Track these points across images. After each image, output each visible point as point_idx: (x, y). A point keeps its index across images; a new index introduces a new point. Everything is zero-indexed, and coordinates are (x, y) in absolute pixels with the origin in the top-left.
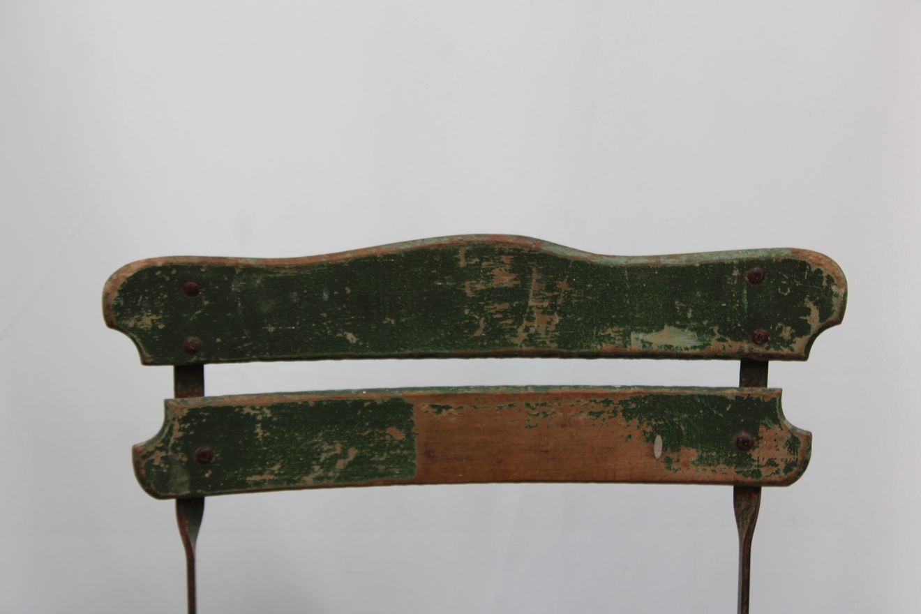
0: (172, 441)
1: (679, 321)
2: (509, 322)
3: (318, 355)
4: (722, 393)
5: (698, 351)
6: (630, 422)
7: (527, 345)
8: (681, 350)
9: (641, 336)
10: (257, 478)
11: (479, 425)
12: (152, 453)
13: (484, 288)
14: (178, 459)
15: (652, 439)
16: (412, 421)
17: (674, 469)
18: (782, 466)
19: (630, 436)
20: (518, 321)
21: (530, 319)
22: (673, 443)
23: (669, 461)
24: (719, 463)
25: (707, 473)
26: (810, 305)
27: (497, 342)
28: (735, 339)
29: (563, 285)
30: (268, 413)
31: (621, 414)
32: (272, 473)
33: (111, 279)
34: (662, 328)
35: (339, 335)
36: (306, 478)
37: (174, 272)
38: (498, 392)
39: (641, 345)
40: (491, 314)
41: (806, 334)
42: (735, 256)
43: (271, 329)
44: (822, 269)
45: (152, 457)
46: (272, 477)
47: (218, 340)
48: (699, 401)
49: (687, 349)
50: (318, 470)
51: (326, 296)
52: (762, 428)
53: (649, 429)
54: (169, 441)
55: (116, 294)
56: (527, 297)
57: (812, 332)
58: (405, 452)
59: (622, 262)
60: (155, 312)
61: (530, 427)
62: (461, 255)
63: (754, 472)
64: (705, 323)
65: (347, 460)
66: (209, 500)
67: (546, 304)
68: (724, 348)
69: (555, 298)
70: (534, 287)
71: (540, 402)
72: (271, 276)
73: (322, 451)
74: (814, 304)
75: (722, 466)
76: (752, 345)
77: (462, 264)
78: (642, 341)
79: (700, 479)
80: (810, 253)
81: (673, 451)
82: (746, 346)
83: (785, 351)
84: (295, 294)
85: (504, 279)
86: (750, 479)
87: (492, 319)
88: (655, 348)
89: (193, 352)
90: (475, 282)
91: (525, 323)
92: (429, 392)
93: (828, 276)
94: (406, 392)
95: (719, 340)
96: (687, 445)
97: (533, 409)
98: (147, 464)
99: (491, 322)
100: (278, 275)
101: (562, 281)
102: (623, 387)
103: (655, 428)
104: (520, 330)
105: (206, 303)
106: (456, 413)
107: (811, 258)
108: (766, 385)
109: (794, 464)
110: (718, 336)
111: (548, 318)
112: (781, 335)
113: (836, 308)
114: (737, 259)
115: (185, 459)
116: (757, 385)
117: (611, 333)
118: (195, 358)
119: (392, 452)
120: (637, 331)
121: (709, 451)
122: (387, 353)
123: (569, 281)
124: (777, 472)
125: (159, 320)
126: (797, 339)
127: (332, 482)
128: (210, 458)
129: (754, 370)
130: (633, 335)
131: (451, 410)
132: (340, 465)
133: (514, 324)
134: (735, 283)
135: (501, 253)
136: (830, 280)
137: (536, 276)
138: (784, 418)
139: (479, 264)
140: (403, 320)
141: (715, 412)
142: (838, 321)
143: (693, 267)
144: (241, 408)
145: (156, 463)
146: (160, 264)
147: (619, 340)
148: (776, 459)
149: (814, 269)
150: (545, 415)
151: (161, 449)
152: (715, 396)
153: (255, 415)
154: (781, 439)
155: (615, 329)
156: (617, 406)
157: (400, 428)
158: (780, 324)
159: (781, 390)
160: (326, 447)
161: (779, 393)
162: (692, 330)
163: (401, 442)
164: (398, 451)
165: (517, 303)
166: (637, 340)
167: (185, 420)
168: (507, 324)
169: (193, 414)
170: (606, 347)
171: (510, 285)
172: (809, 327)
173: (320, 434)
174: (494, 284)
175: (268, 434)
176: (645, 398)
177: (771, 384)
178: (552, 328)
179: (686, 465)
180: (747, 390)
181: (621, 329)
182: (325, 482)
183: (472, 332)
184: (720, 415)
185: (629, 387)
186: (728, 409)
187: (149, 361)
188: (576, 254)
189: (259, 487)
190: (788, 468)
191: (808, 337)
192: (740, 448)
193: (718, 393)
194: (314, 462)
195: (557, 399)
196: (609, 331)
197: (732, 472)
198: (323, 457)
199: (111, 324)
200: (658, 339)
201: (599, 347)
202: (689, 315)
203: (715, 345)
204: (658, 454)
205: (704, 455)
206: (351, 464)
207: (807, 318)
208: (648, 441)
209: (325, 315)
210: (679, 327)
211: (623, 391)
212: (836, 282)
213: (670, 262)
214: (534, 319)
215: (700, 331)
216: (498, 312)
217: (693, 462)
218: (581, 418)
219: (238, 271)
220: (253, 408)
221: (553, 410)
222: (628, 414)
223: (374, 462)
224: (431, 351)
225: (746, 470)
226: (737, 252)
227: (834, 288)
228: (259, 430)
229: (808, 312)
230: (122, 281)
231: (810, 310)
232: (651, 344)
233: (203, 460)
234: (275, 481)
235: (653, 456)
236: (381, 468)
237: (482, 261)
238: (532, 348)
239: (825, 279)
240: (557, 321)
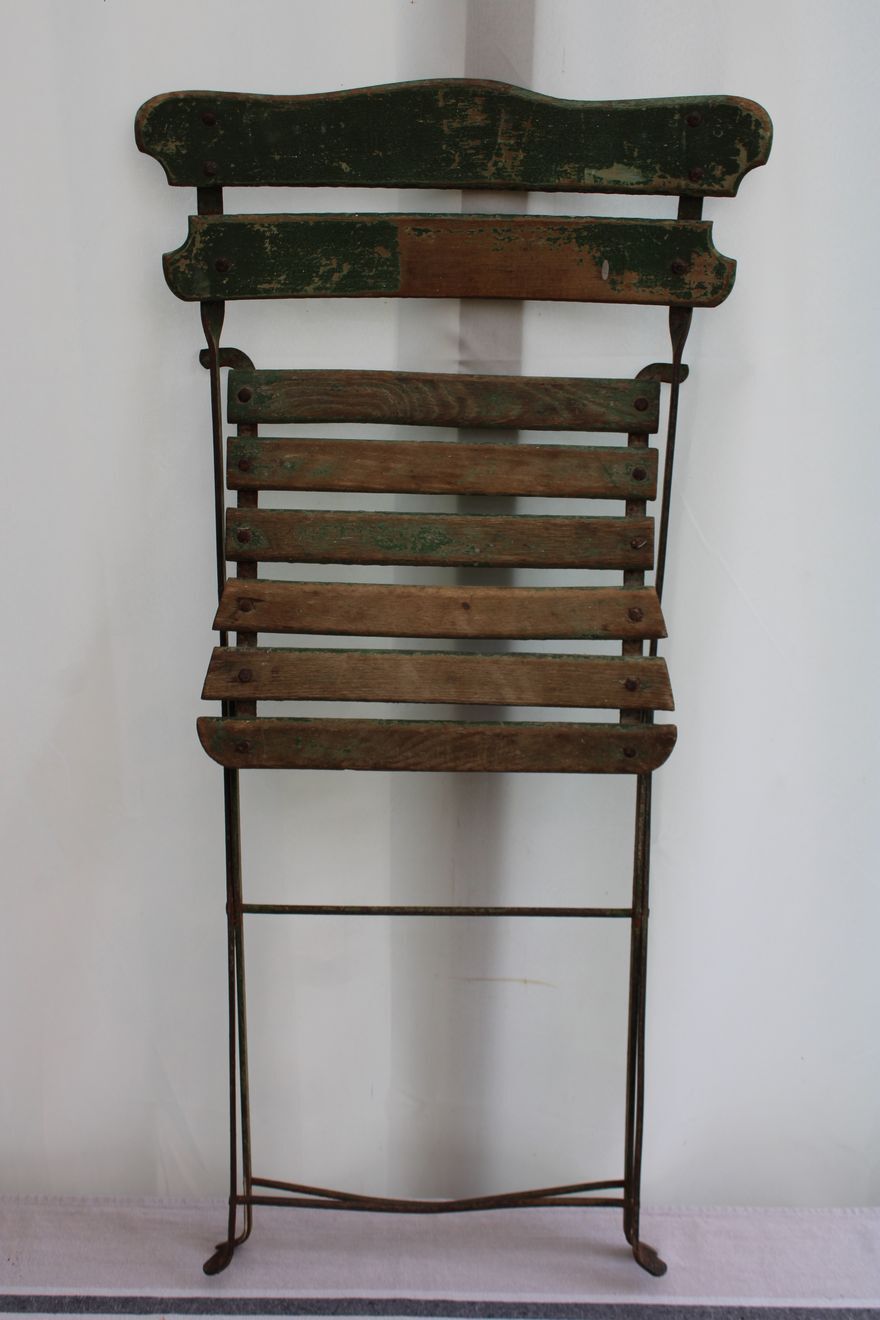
0: (195, 252)
1: (626, 160)
2: (481, 157)
3: (318, 181)
4: (663, 224)
5: (641, 186)
6: (582, 248)
7: (496, 178)
8: (628, 184)
9: (593, 172)
10: (266, 286)
11: (453, 247)
12: (178, 261)
13: (459, 126)
14: (199, 266)
15: (599, 264)
16: (396, 242)
17: (618, 290)
18: (710, 288)
19: (581, 260)
20: (488, 157)
21: (499, 155)
22: (618, 268)
23: (614, 282)
24: (656, 285)
25: (646, 295)
26: (739, 146)
27: (470, 174)
28: (674, 176)
29: (526, 124)
30: (275, 230)
31: (574, 240)
32: (279, 282)
33: (141, 108)
34: (612, 165)
35: (335, 164)
36: (307, 288)
37: (194, 103)
38: (470, 219)
39: (593, 180)
40: (466, 149)
41: (735, 172)
42: (677, 101)
43: (277, 157)
44: (752, 114)
45: (179, 264)
46: (279, 286)
47: (232, 166)
48: (642, 230)
49: (632, 184)
50: (317, 281)
51: (323, 130)
52: (694, 256)
53: (598, 255)
54: (192, 251)
55: (145, 121)
56: (496, 135)
57: (740, 171)
58: (391, 269)
59: (579, 106)
60: (179, 139)
61: (498, 250)
62: (440, 96)
63: (686, 293)
64: (649, 161)
65: (341, 274)
66: (229, 305)
67: (512, 142)
68: (664, 184)
69: (520, 137)
70: (502, 126)
71: (506, 228)
72: (277, 110)
73: (321, 265)
74: (744, 145)
75: (659, 288)
76: (688, 181)
77: (441, 104)
78: (594, 176)
79: (639, 299)
80: (742, 99)
81: (618, 274)
82: (683, 183)
83: (717, 187)
84: (298, 127)
85: (477, 119)
86: (682, 300)
87: (466, 154)
88: (605, 183)
89: (210, 175)
90: (451, 120)
91: (494, 158)
92: (411, 217)
93: (757, 121)
94: (392, 217)
95: (660, 177)
96: (629, 269)
97: (500, 234)
98: (174, 270)
99: (466, 156)
100: (283, 110)
101: (526, 121)
102: (576, 217)
103: (603, 253)
104: (490, 164)
105: (222, 132)
106: (434, 237)
107: (743, 103)
108: (700, 218)
109: (720, 287)
110: (660, 173)
111: (513, 154)
112: (714, 173)
113: (762, 150)
114: (678, 104)
115: (206, 267)
116: (692, 219)
117: (568, 168)
118: (213, 180)
119: (380, 268)
120: (591, 168)
121: (649, 275)
122: (376, 182)
123: (533, 121)
124: (705, 294)
125: (182, 146)
126: (727, 177)
127: (329, 292)
128: (227, 267)
129: (691, 206)
130: (586, 171)
131: (429, 233)
132: (336, 277)
133: (484, 159)
134: (676, 125)
135: (475, 95)
136: (758, 124)
137: (504, 117)
138: (714, 247)
139: (456, 104)
140: (389, 153)
141: (655, 240)
142: (763, 162)
144: (252, 225)
145: (182, 270)
146: (182, 96)
147: (574, 175)
148: (705, 282)
149: (744, 113)
150: (510, 240)
151: (186, 258)
152: (655, 227)
153: (264, 231)
154: (710, 265)
155: (572, 165)
156: (571, 233)
157: (386, 247)
158: (713, 164)
159: (712, 222)
160: (324, 262)
161: (710, 224)
162: (638, 167)
163: (387, 259)
164: (385, 268)
165: (488, 140)
166: (590, 175)
167: (204, 233)
168: (478, 159)
169: (212, 229)
170: (564, 181)
171: (482, 124)
172: (738, 166)
173: (319, 251)
174: (469, 123)
175: (275, 249)
176: (596, 227)
177: (705, 217)
178: (517, 163)
179: (628, 287)
180: (682, 223)
181: (577, 166)
182: (323, 292)
183: (448, 165)
184: (659, 243)
185: (582, 218)
186: (666, 238)
187: (174, 181)
188: (540, 98)
189: (268, 295)
190: (715, 290)
191: (737, 175)
192: (675, 273)
193: (657, 224)
194: (314, 275)
195: (520, 226)
196: (566, 167)
197: (666, 294)
198: (322, 270)
199: (142, 148)
200: (607, 175)
201: (557, 181)
202: (636, 154)
203: (657, 181)
204: (605, 276)
205: (644, 278)
206: (345, 277)
207: (737, 158)
208: (597, 265)
209: (323, 146)
210: (626, 165)
211: (576, 220)
212: (763, 126)
213: (621, 106)
214: (502, 155)
215: (645, 169)
216: (471, 148)
217: (634, 284)
218: (540, 243)
219: (248, 105)
220: (263, 226)
221: (517, 235)
222: (581, 240)
223: (365, 276)
224: (413, 181)
225: (679, 292)
226: (679, 98)
227: (761, 131)
228: (267, 245)
229: (737, 152)
230: (150, 110)
231: (739, 150)
232: (602, 179)
233: (221, 268)
234: (281, 290)
235: (601, 278)
236: (370, 281)
237: (458, 102)
238: (499, 181)
239: (754, 123)
240: (522, 157)
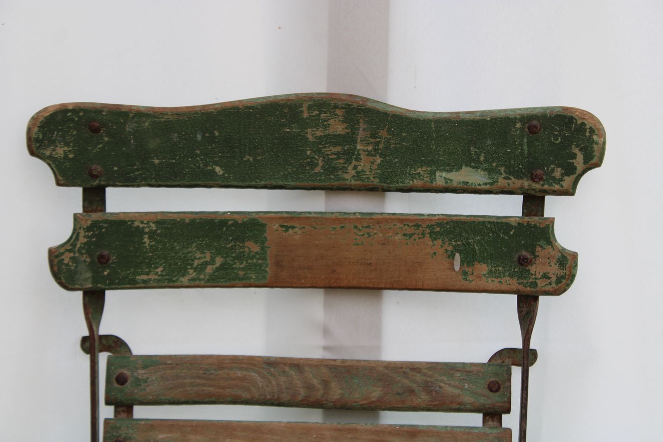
0: (78, 246)
1: (476, 164)
2: (342, 161)
3: (194, 183)
4: (508, 220)
5: (488, 186)
6: (435, 242)
7: (355, 180)
8: (476, 186)
9: (444, 174)
10: (145, 277)
11: (317, 242)
12: (63, 254)
13: (322, 134)
14: (83, 259)
15: (452, 256)
16: (265, 237)
17: (469, 280)
18: (554, 279)
19: (435, 254)
20: (348, 161)
21: (358, 159)
22: (469, 258)
23: (465, 273)
24: (505, 276)
25: (495, 284)
26: (576, 150)
27: (332, 177)
28: (518, 177)
29: (383, 133)
30: (154, 227)
31: (428, 236)
32: (156, 274)
33: (33, 118)
34: (460, 168)
35: (209, 168)
36: (182, 279)
37: (81, 114)
38: (333, 216)
39: (444, 181)
40: (328, 155)
41: (573, 174)
42: (519, 112)
43: (157, 161)
44: (586, 122)
45: (63, 257)
46: (156, 277)
47: (116, 168)
48: (489, 226)
49: (479, 185)
50: (192, 273)
51: (199, 137)
52: (538, 249)
53: (450, 248)
54: (76, 245)
55: (36, 129)
56: (356, 142)
57: (578, 172)
58: (260, 262)
59: (430, 116)
60: (67, 144)
61: (358, 244)
62: (304, 108)
63: (532, 283)
64: (494, 164)
65: (215, 266)
66: (109, 294)
67: (370, 148)
68: (509, 185)
69: (378, 143)
70: (361, 134)
71: (365, 225)
72: (157, 120)
73: (195, 258)
74: (580, 150)
75: (507, 278)
76: (531, 182)
77: (305, 115)
78: (445, 178)
79: (490, 288)
80: (577, 110)
81: (468, 265)
82: (526, 183)
83: (557, 187)
84: (176, 135)
85: (338, 128)
86: (528, 289)
87: (329, 159)
88: (455, 184)
89: (95, 177)
90: (315, 129)
91: (354, 162)
92: (279, 215)
93: (591, 128)
94: (261, 215)
95: (504, 178)
96: (479, 262)
97: (360, 230)
98: (59, 262)
99: (328, 161)
100: (162, 120)
101: (383, 130)
102: (429, 215)
103: (454, 247)
104: (350, 168)
105: (106, 139)
106: (300, 232)
107: (577, 114)
108: (543, 215)
109: (563, 277)
110: (504, 175)
111: (372, 159)
112: (553, 175)
113: (596, 153)
114: (519, 114)
115: (88, 260)
116: (535, 215)
117: (421, 171)
118: (97, 182)
119: (250, 261)
120: (441, 171)
121: (497, 266)
122: (246, 184)
123: (389, 130)
124: (550, 284)
125: (70, 151)
126: (566, 178)
127: (202, 283)
128: (108, 260)
129: (534, 203)
130: (438, 174)
131: (296, 230)
132: (209, 269)
133: (345, 163)
134: (518, 133)
135: (336, 107)
136: (592, 131)
137: (362, 126)
138: (556, 241)
139: (318, 115)
140: (259, 158)
141: (501, 235)
142: (598, 165)
143: (485, 120)
144: (133, 221)
145: (66, 262)
146: (70, 107)
147: (427, 177)
148: (549, 273)
149: (579, 122)
150: (369, 235)
151: (70, 251)
152: (502, 223)
153: (143, 228)
154: (553, 257)
155: (424, 168)
156: (425, 229)
157: (256, 242)
158: (552, 166)
159: (554, 218)
160: (198, 255)
161: (552, 221)
162: (484, 170)
163: (257, 253)
164: (255, 261)
165: (348, 146)
166: (441, 178)
167: (88, 229)
168: (339, 163)
169: (95, 225)
170: (417, 183)
171: (343, 133)
172: (575, 168)
173: (194, 245)
174: (330, 131)
175: (153, 243)
176: (447, 223)
177: (546, 215)
178: (375, 167)
179: (479, 277)
180: (527, 219)
181: (429, 169)
182: (197, 282)
183: (312, 169)
184: (506, 237)
185: (435, 215)
186: (512, 233)
187: (62, 182)
188: (394, 109)
189: (146, 285)
190: (559, 280)
191: (575, 176)
192: (521, 264)
193: (504, 221)
194: (189, 267)
195: (378, 223)
196: (419, 170)
197: (514, 283)
198: (196, 263)
199: (32, 153)
200: (457, 177)
201: (411, 182)
202: (482, 158)
203: (502, 182)
204: (457, 267)
205: (493, 269)
206: (218, 269)
207: (574, 161)
208: (449, 257)
209: (198, 152)
210: (474, 167)
211: (430, 217)
212: (596, 133)
213: (467, 117)
214: (361, 159)
215: (490, 171)
216: (333, 154)
217: (484, 275)
218: (397, 238)
219: (131, 115)
220: (142, 222)
221: (375, 231)
222: (434, 236)
223: (236, 268)
224: (281, 183)
225: (525, 282)
226: (520, 109)
227: (595, 137)
228: (146, 239)
229: (574, 156)
230: (41, 119)
231: (576, 154)
232: (452, 180)
233: (103, 260)
234: (159, 281)
235: (454, 269)
236: (241, 273)
237: (320, 113)
238: (359, 182)
239: (588, 130)
240: (379, 162)
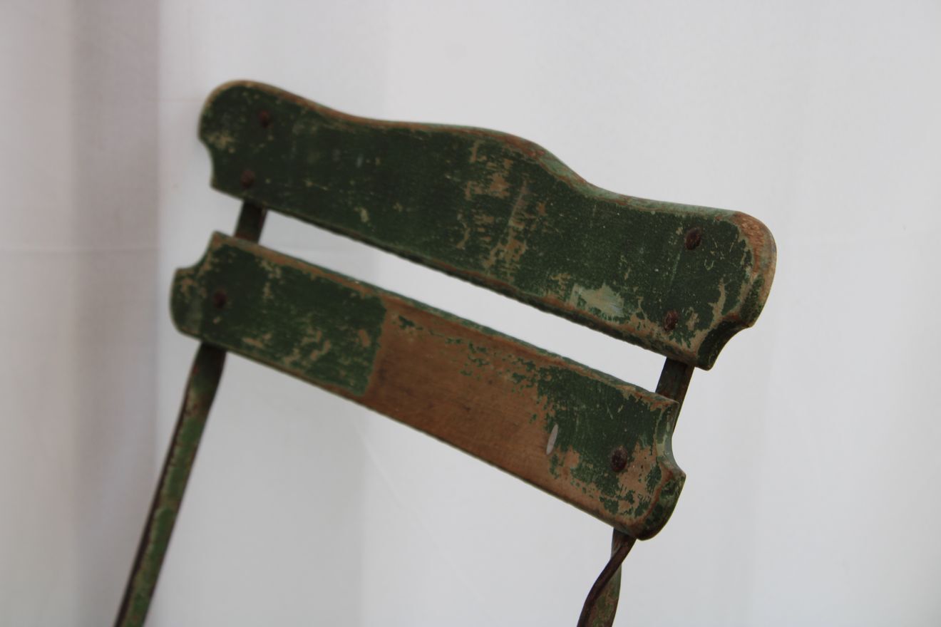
1: (616, 282)
2: (488, 239)
4: (618, 387)
5: (618, 323)
6: (541, 398)
7: (492, 273)
8: (606, 318)
9: (581, 291)
10: (251, 341)
11: (428, 356)
12: (183, 278)
13: (481, 193)
14: (200, 292)
15: (549, 428)
16: (380, 329)
17: (556, 474)
19: (535, 417)
20: (494, 243)
21: (504, 242)
23: (555, 461)
24: (591, 481)
25: (576, 492)
26: (722, 288)
27: (471, 260)
28: (652, 317)
29: (541, 207)
30: (278, 272)
31: (537, 385)
32: (263, 341)
34: (598, 287)
35: (356, 209)
36: (285, 358)
37: (257, 97)
38: (455, 322)
39: (577, 301)
40: (477, 226)
41: (706, 328)
43: (309, 184)
44: (748, 242)
46: (263, 346)
47: (268, 182)
48: (600, 391)
49: (610, 319)
50: (296, 355)
51: (359, 162)
52: (637, 447)
53: (552, 414)
54: (198, 271)
56: (510, 214)
57: (712, 326)
58: (365, 364)
59: (597, 195)
60: (232, 134)
61: (465, 374)
62: (476, 145)
64: (635, 289)
65: (321, 353)
67: (521, 227)
68: (639, 327)
69: (530, 222)
70: (518, 203)
71: (481, 345)
72: (326, 126)
73: (306, 334)
74: (725, 288)
75: (593, 486)
77: (472, 159)
78: (580, 297)
79: (571, 496)
81: (562, 450)
83: (685, 347)
84: (338, 152)
85: (499, 187)
87: (476, 232)
88: (586, 309)
89: (245, 186)
90: (475, 183)
91: (499, 245)
92: (403, 301)
93: (748, 253)
95: (638, 315)
96: (574, 447)
97: (474, 352)
99: (475, 235)
101: (542, 202)
103: (558, 413)
104: (493, 253)
105: (271, 138)
106: (415, 334)
107: (744, 225)
109: (646, 505)
110: (640, 310)
111: (518, 244)
112: (687, 323)
113: (741, 298)
114: (686, 214)
115: (205, 296)
117: (560, 279)
118: (245, 193)
119: (356, 359)
120: (580, 284)
121: (588, 462)
123: (548, 205)
124: (629, 512)
125: (232, 144)
126: (698, 334)
127: (304, 372)
128: (224, 303)
129: (675, 377)
130: (575, 288)
131: (414, 329)
132: (315, 355)
133: (490, 243)
134: (675, 243)
135: (506, 155)
136: (749, 258)
137: (524, 191)
139: (484, 163)
140: (409, 210)
141: (608, 410)
143: (648, 214)
144: (261, 259)
145: (183, 291)
146: (248, 86)
147: (563, 290)
148: (634, 492)
149: (740, 240)
150: (481, 363)
151: (191, 278)
153: (269, 272)
154: (647, 467)
155: (565, 275)
156: (536, 373)
157: (369, 332)
158: (691, 309)
160: (310, 331)
162: (623, 296)
163: (366, 349)
164: (361, 360)
165: (500, 218)
166: (576, 294)
167: (217, 255)
168: (485, 242)
169: (225, 251)
170: (551, 296)
171: (501, 196)
172: (712, 318)
173: (310, 315)
174: (489, 191)
175: (273, 297)
176: (561, 372)
178: (517, 258)
179: (566, 473)
180: (654, 399)
181: (569, 277)
182: (298, 370)
183: (456, 242)
184: (611, 416)
186: (619, 410)
189: (249, 353)
190: (640, 508)
191: (707, 331)
192: (613, 467)
194: (296, 344)
195: (495, 347)
196: (558, 276)
197: (597, 497)
198: (306, 341)
200: (592, 299)
201: (545, 294)
203: (633, 321)
204: (550, 448)
205: (584, 464)
206: (322, 359)
207: (716, 307)
208: (546, 428)
209: (352, 183)
210: (614, 288)
211: (548, 357)
212: (752, 263)
213: (634, 204)
214: (507, 242)
215: (629, 299)
216: (483, 226)
217: (572, 471)
218: (506, 378)
220: (269, 263)
221: (488, 359)
222: (544, 387)
223: (339, 364)
225: (608, 498)
228: (266, 290)
229: (717, 297)
231: (720, 294)
232: (585, 302)
233: (220, 303)
234: (261, 351)
235: (544, 449)
236: (343, 373)
237: (488, 161)
238: (494, 277)
239: (745, 255)
240: (523, 251)
